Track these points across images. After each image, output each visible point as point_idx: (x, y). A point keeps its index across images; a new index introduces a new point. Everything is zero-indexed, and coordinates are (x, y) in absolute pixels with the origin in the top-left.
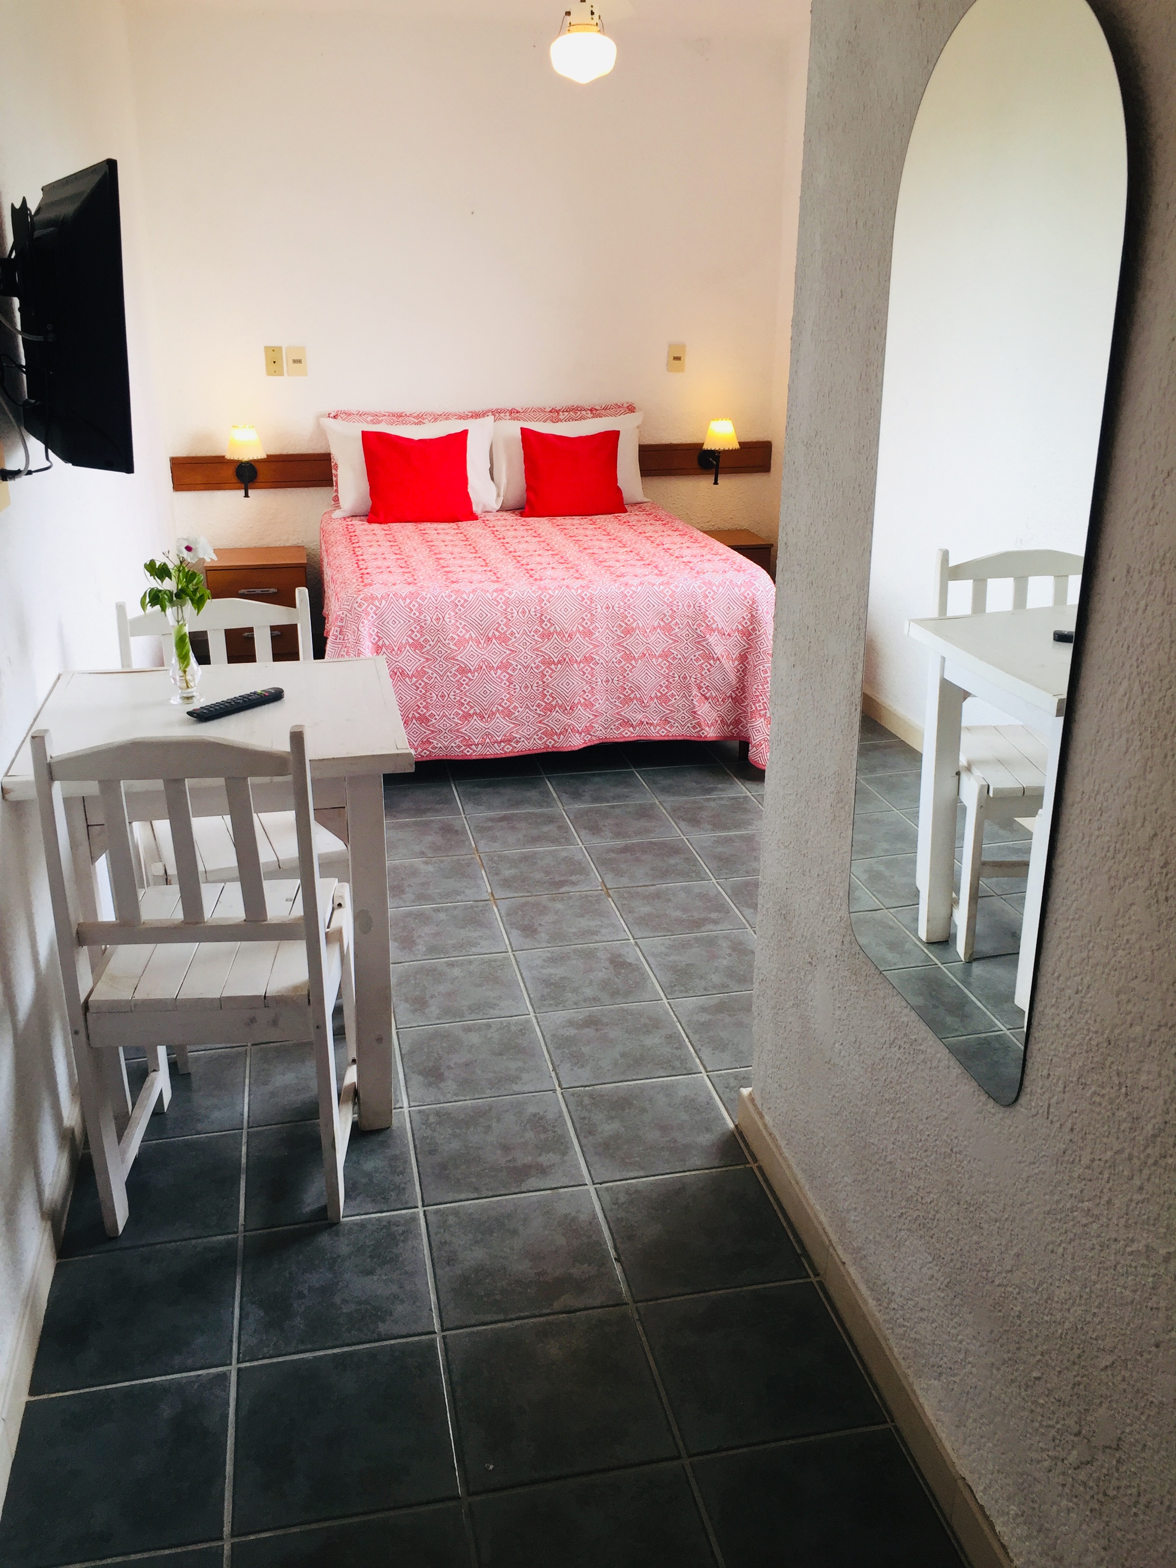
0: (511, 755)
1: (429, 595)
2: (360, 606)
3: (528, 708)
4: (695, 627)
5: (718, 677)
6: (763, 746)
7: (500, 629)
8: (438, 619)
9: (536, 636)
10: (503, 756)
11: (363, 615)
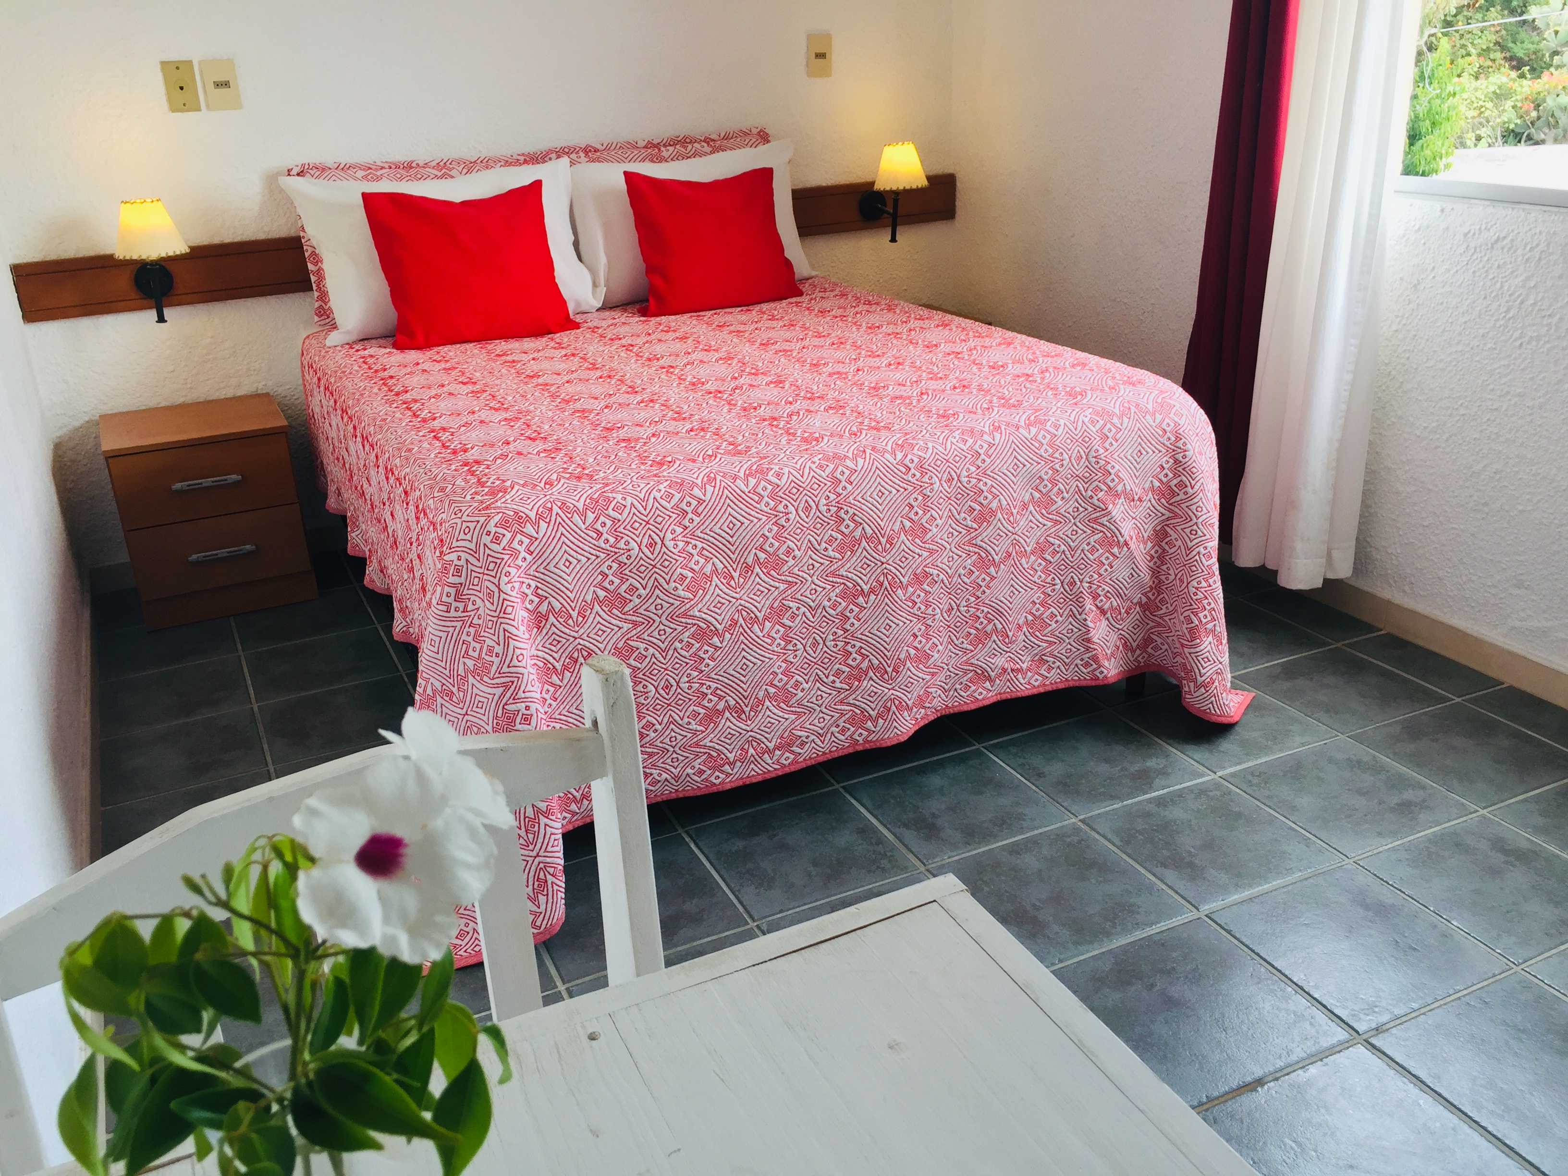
0: (793, 768)
1: (629, 500)
2: (497, 539)
3: (819, 679)
4: (1090, 493)
5: (1122, 572)
6: (1216, 683)
7: (766, 547)
8: (652, 545)
9: (830, 549)
10: (780, 773)
11: (506, 557)
